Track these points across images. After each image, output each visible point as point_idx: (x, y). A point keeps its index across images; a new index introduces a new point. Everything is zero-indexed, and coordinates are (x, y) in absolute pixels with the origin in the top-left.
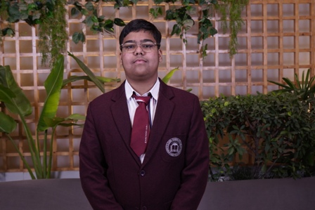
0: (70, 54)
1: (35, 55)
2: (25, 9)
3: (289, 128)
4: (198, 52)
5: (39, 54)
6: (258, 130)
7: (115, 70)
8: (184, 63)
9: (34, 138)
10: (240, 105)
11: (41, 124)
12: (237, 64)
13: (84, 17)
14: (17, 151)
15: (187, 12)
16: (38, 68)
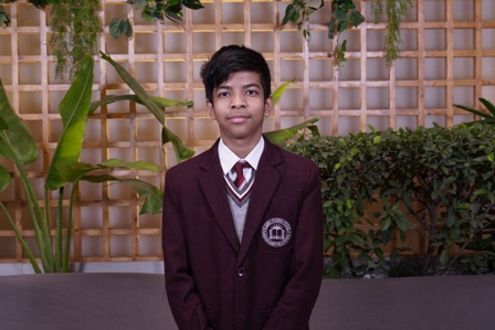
0: (104, 57)
1: (45, 60)
3: (490, 185)
4: (330, 56)
5: (52, 58)
6: (435, 188)
7: (184, 87)
8: (306, 75)
9: (41, 204)
10: (403, 144)
11: (52, 178)
12: (397, 79)
14: (10, 228)
16: (49, 83)
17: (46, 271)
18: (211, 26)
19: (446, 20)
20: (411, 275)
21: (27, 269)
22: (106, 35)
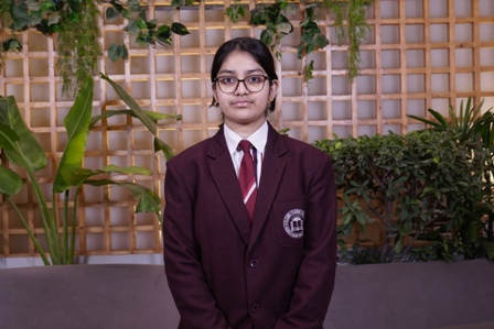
0: (103, 77)
1: (53, 81)
2: (37, 9)
3: (436, 183)
4: (300, 74)
5: (58, 78)
6: (390, 186)
7: (173, 102)
8: (280, 91)
9: (50, 205)
10: (362, 149)
11: (59, 182)
12: (358, 94)
13: (126, 22)
14: (23, 227)
15: (282, 12)
16: (56, 100)
17: (54, 263)
18: (197, 49)
19: (399, 42)
20: (370, 262)
21: (38, 262)
22: (106, 59)
